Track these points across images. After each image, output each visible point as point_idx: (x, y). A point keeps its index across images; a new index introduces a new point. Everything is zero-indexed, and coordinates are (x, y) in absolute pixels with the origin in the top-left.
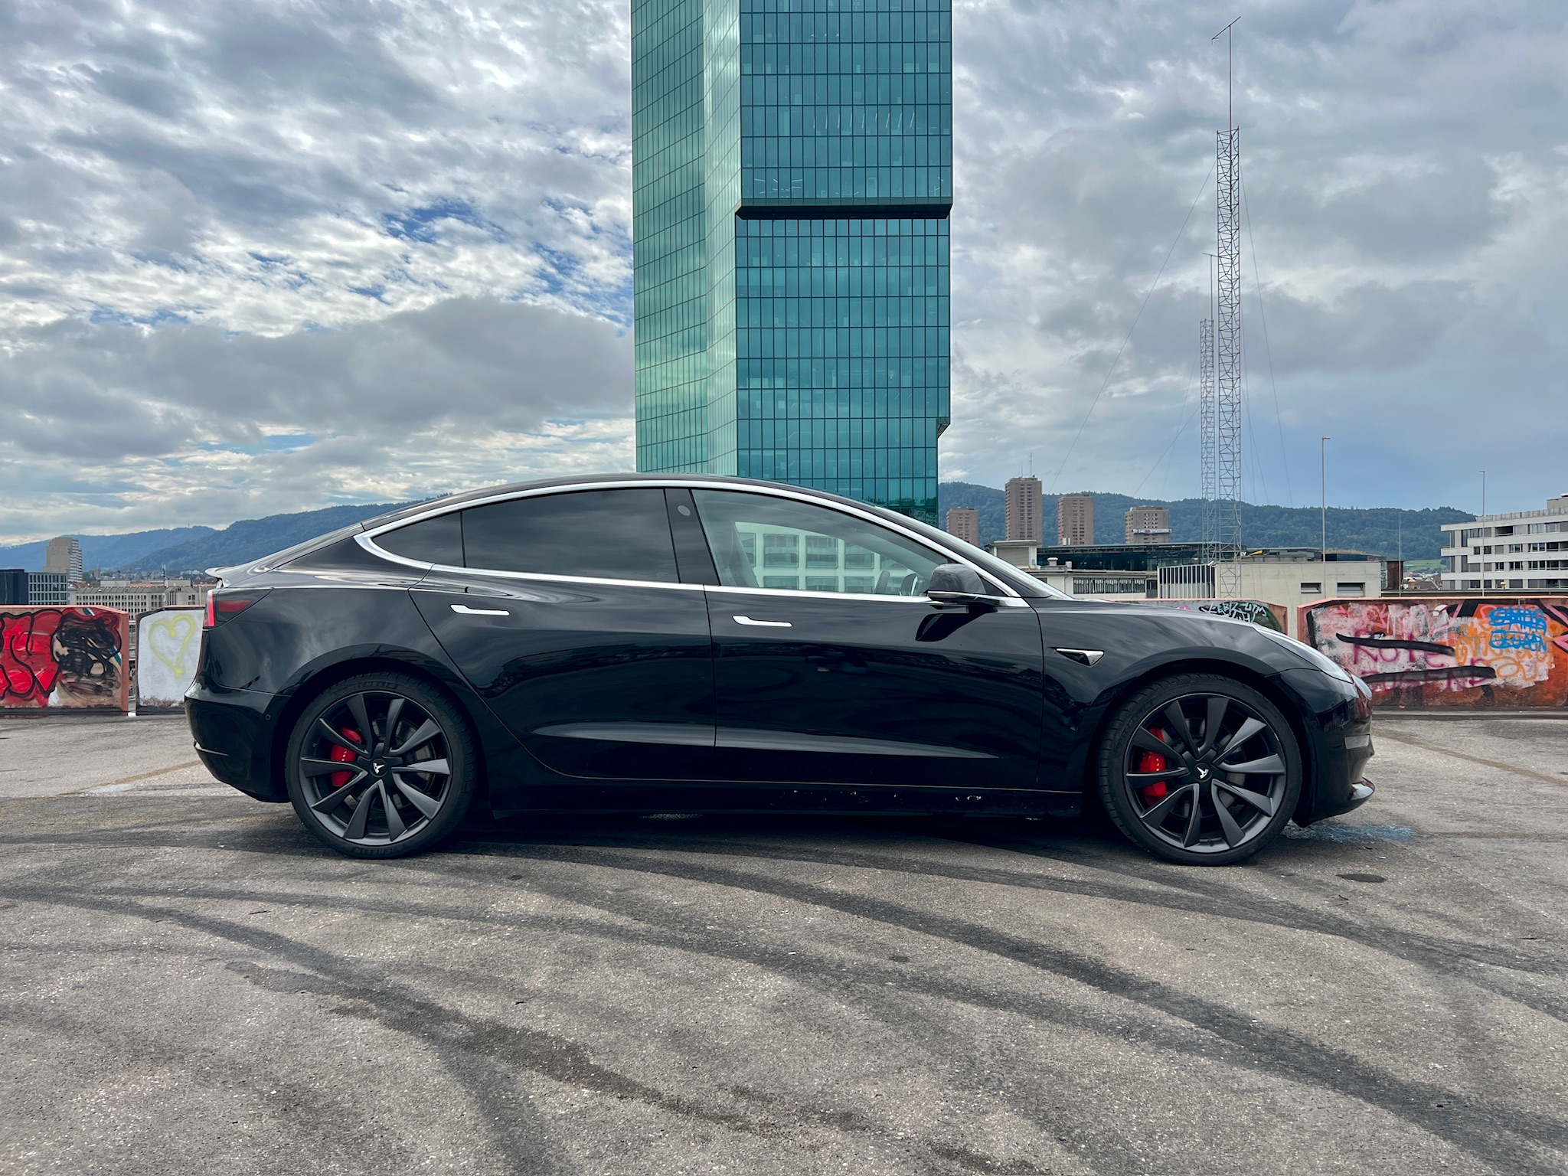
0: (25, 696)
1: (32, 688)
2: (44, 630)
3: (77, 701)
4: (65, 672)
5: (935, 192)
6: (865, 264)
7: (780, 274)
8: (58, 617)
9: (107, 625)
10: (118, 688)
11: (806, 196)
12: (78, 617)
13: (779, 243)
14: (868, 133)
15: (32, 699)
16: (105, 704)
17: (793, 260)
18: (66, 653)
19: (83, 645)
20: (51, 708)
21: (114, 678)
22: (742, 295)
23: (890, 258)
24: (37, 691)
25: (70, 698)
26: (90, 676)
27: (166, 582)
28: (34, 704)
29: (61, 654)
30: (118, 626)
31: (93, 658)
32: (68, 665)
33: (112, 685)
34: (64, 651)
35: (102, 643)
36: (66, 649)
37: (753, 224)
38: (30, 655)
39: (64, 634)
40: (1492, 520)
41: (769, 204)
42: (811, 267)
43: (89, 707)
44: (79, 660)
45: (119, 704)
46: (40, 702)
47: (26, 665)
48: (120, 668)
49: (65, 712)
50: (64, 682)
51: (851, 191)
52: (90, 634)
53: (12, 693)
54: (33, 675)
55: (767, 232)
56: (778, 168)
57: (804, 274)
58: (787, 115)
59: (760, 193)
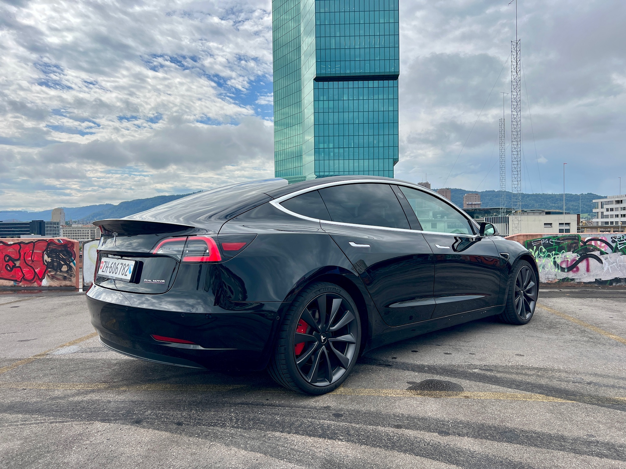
0: (31, 281)
1: (34, 278)
2: (40, 250)
3: (55, 283)
4: (49, 270)
5: (392, 70)
6: (365, 98)
7: (331, 103)
8: (46, 244)
9: (69, 247)
10: (74, 277)
11: (341, 72)
12: (55, 244)
13: (331, 91)
14: (366, 47)
15: (34, 282)
16: (68, 285)
17: (336, 97)
18: (50, 261)
19: (58, 257)
20: (43, 287)
21: (72, 273)
22: (316, 112)
23: (375, 96)
24: (36, 279)
25: (52, 282)
26: (61, 271)
28: (35, 284)
29: (48, 261)
30: (74, 247)
31: (63, 263)
32: (51, 266)
33: (71, 276)
34: (49, 260)
35: (67, 256)
36: (50, 259)
37: (321, 83)
38: (33, 261)
39: (48, 252)
40: (614, 198)
41: (327, 76)
42: (343, 100)
43: (61, 286)
44: (55, 264)
45: (75, 285)
46: (38, 284)
47: (31, 267)
48: (75, 268)
49: (50, 289)
50: (49, 274)
51: (359, 70)
52: (61, 251)
53: (25, 280)
54: (35, 271)
55: (326, 87)
56: (330, 61)
57: (341, 103)
58: (334, 40)
59: (323, 71)
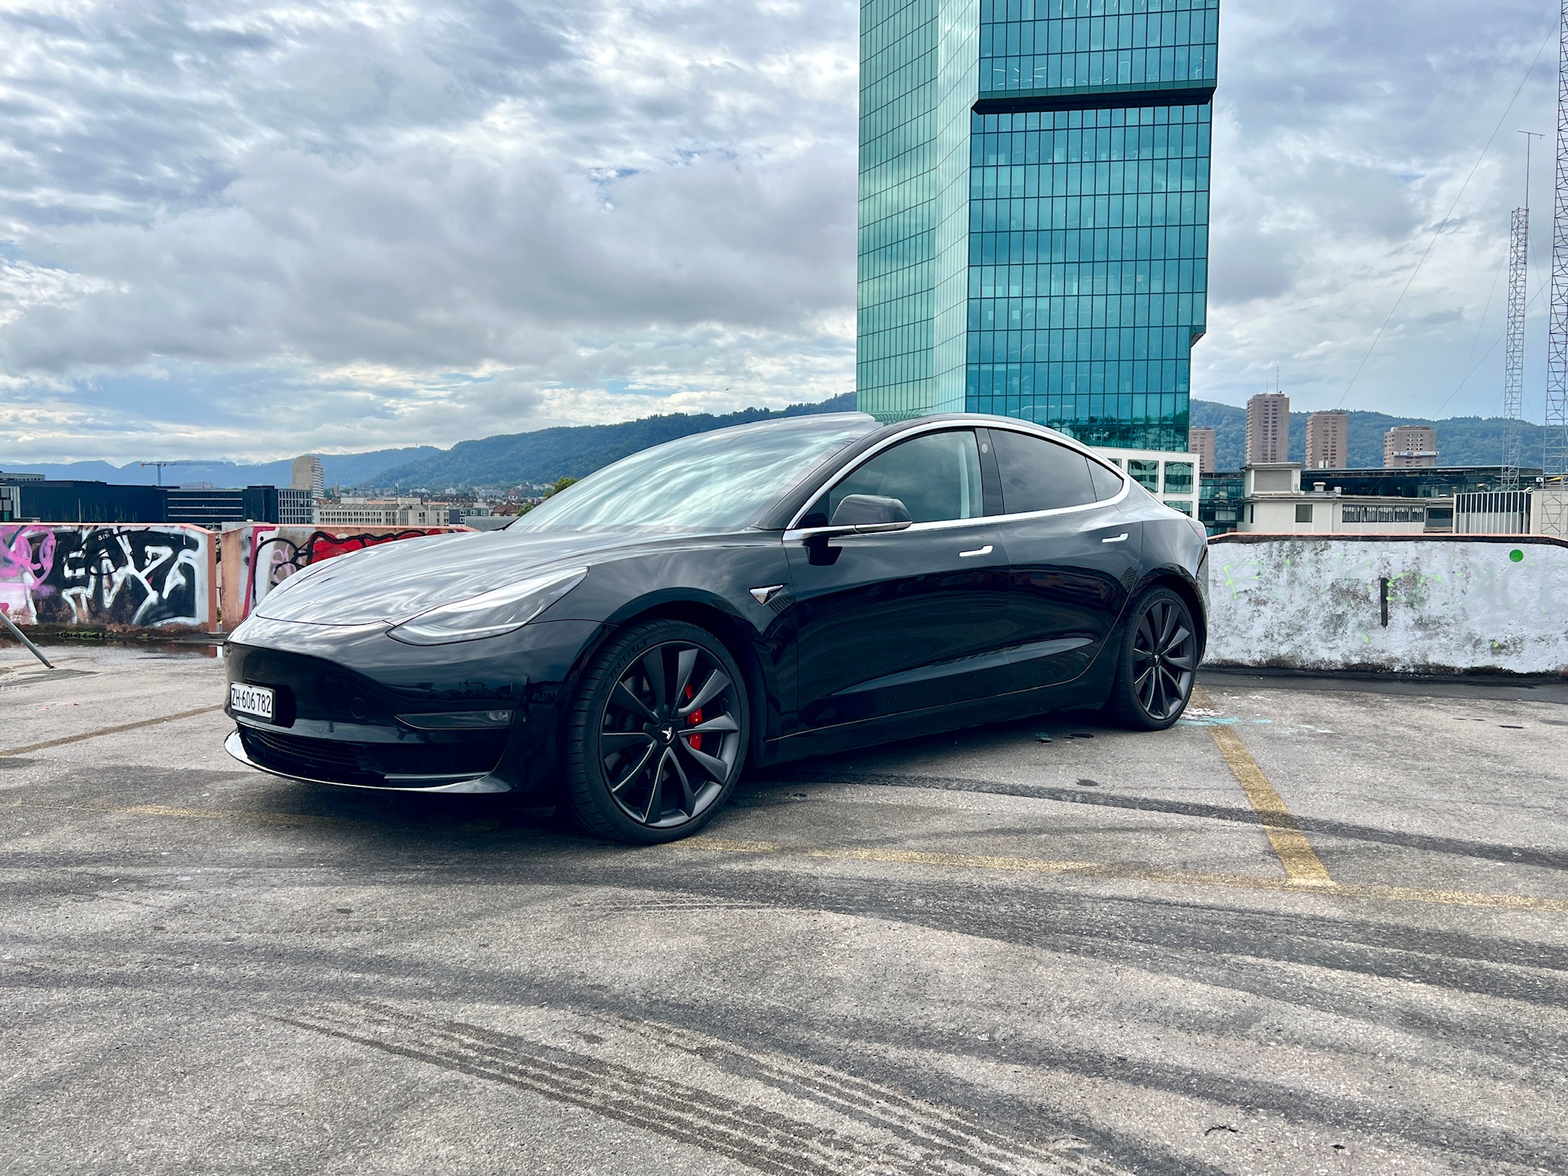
5: (1196, 75)
6: (1114, 158)
7: (1019, 172)
11: (1050, 86)
13: (1019, 138)
14: (1122, 12)
17: (1033, 157)
22: (975, 197)
23: (1142, 150)
27: (399, 499)
37: (991, 118)
41: (1009, 96)
42: (1053, 163)
51: (1101, 78)
55: (1005, 127)
56: (1020, 56)
57: (1046, 171)
59: (1000, 86)
